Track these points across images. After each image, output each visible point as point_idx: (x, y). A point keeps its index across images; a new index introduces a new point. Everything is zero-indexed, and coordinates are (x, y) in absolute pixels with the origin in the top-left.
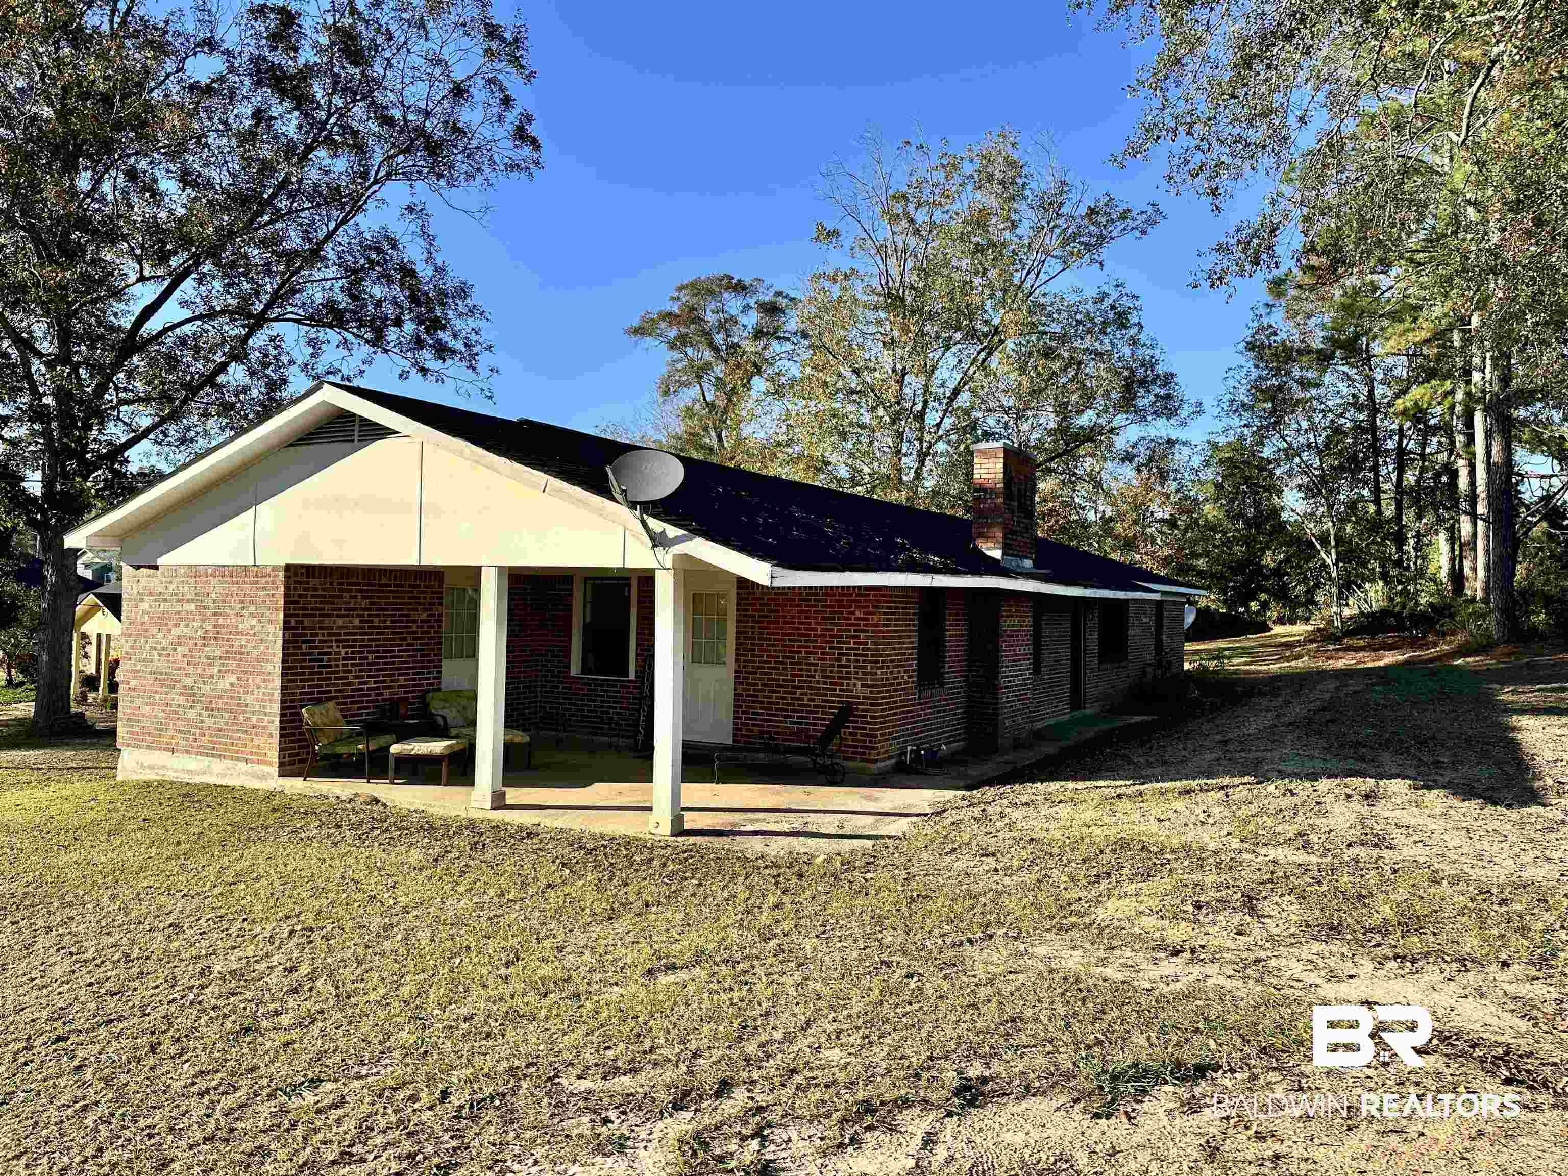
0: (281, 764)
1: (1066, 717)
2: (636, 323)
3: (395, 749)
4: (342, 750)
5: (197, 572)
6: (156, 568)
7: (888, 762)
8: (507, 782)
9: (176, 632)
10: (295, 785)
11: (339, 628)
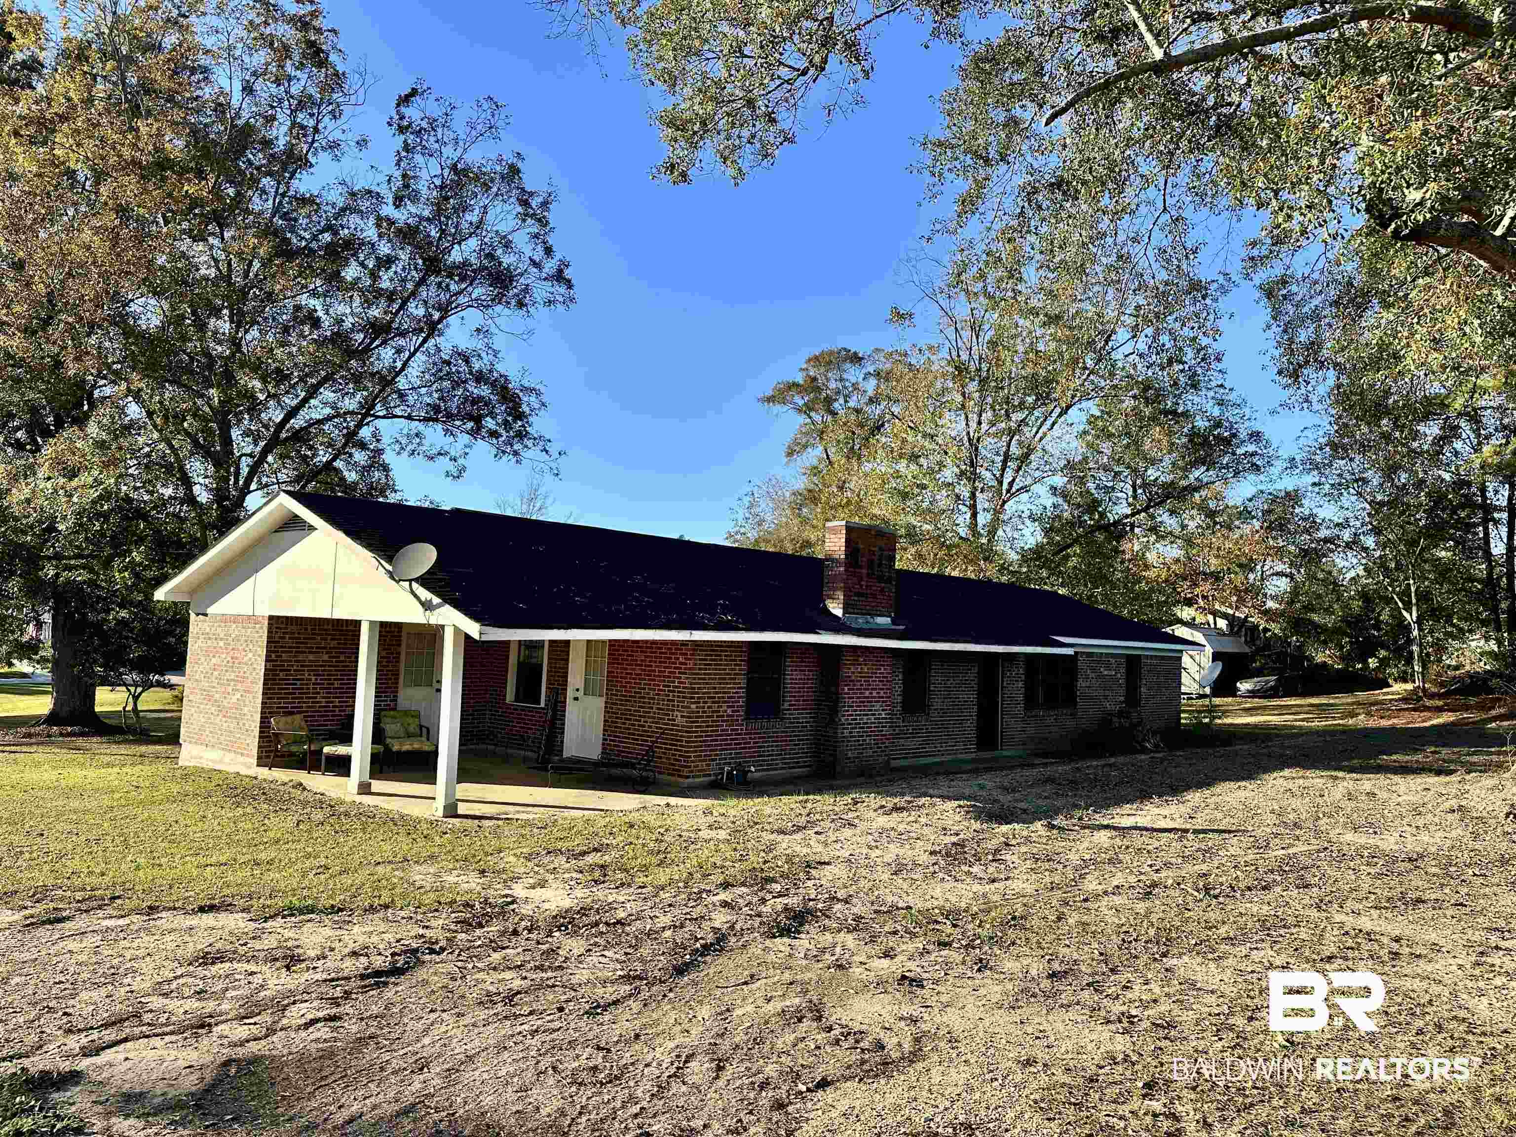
0: (259, 758)
1: (973, 755)
2: (770, 393)
3: (326, 750)
4: (294, 749)
5: (226, 619)
6: (206, 615)
7: (707, 779)
8: (373, 776)
9: (214, 661)
10: (264, 773)
11: (310, 661)
